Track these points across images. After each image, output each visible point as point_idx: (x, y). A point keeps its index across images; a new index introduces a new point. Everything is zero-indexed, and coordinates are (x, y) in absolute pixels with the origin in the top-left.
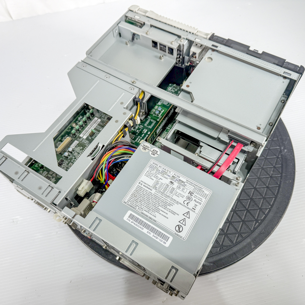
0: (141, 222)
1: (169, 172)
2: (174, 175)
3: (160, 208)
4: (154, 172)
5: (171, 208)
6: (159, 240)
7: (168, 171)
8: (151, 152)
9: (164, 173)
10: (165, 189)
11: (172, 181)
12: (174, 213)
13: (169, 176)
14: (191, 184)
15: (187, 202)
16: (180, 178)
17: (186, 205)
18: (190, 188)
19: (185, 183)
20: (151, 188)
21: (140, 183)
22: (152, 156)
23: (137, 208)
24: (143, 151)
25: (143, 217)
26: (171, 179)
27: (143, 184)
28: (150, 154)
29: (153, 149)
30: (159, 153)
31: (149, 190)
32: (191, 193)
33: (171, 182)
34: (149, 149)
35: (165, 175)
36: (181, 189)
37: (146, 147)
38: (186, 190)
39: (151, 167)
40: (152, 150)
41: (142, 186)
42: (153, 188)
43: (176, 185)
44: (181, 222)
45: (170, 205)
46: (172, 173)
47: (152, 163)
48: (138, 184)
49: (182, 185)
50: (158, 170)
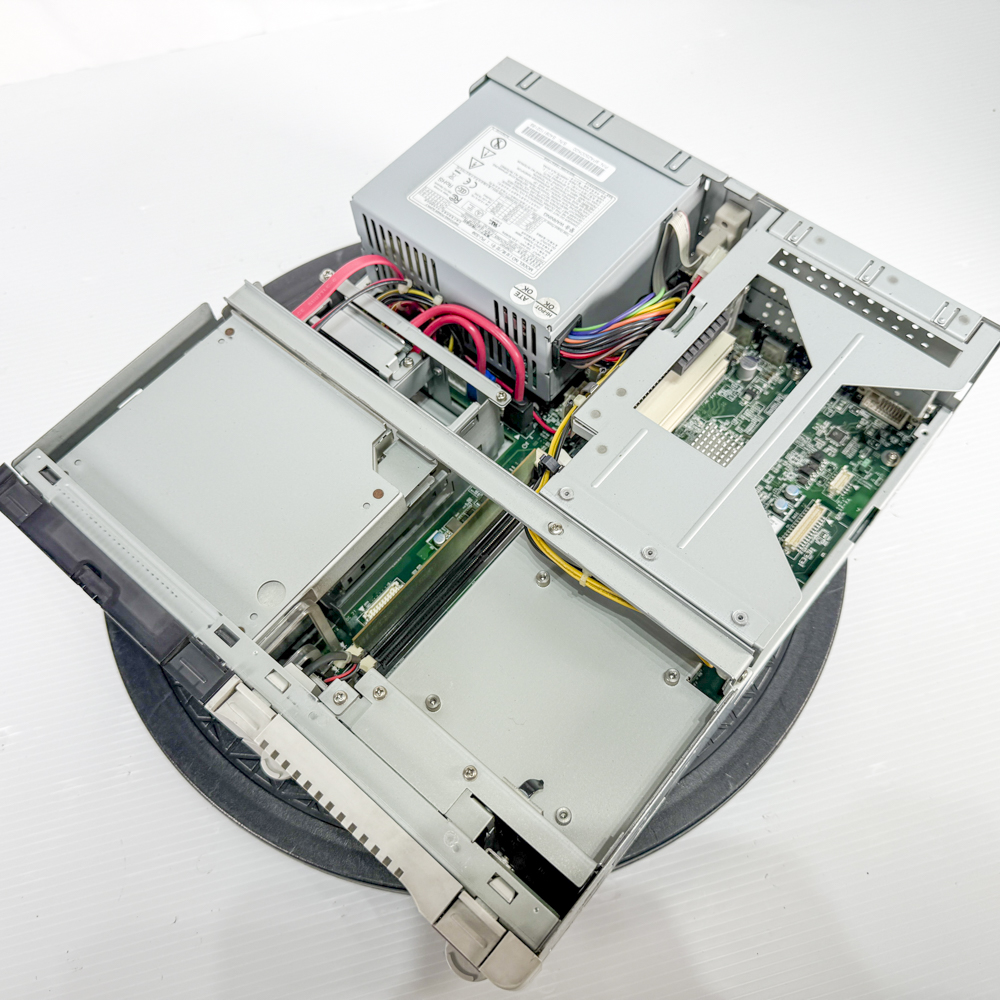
0: (578, 159)
1: (497, 246)
2: (485, 237)
3: (532, 181)
4: (532, 250)
5: (507, 178)
6: (544, 131)
7: (498, 249)
8: (534, 295)
9: (510, 246)
10: (511, 213)
11: (492, 227)
12: (503, 169)
13: (498, 238)
14: (449, 217)
15: (468, 186)
16: (473, 230)
17: (473, 180)
18: (455, 210)
19: (462, 219)
20: (547, 218)
21: (572, 230)
22: (530, 287)
23: (583, 185)
24: (552, 301)
25: (573, 168)
26: (493, 231)
27: (564, 228)
28: (535, 292)
29: (526, 302)
30: (514, 291)
31: (551, 214)
32: (456, 199)
33: (495, 225)
34: (536, 304)
35: (507, 240)
36: (477, 209)
37: (544, 309)
38: (466, 207)
39: (540, 263)
40: (530, 301)
41: (566, 224)
42: (540, 218)
43: (486, 220)
44: (490, 153)
45: (509, 183)
46: (489, 244)
47: (535, 270)
48: (576, 230)
49: (471, 217)
50: (523, 254)
